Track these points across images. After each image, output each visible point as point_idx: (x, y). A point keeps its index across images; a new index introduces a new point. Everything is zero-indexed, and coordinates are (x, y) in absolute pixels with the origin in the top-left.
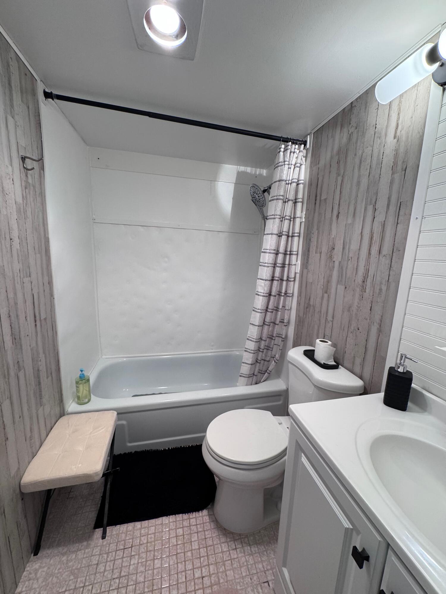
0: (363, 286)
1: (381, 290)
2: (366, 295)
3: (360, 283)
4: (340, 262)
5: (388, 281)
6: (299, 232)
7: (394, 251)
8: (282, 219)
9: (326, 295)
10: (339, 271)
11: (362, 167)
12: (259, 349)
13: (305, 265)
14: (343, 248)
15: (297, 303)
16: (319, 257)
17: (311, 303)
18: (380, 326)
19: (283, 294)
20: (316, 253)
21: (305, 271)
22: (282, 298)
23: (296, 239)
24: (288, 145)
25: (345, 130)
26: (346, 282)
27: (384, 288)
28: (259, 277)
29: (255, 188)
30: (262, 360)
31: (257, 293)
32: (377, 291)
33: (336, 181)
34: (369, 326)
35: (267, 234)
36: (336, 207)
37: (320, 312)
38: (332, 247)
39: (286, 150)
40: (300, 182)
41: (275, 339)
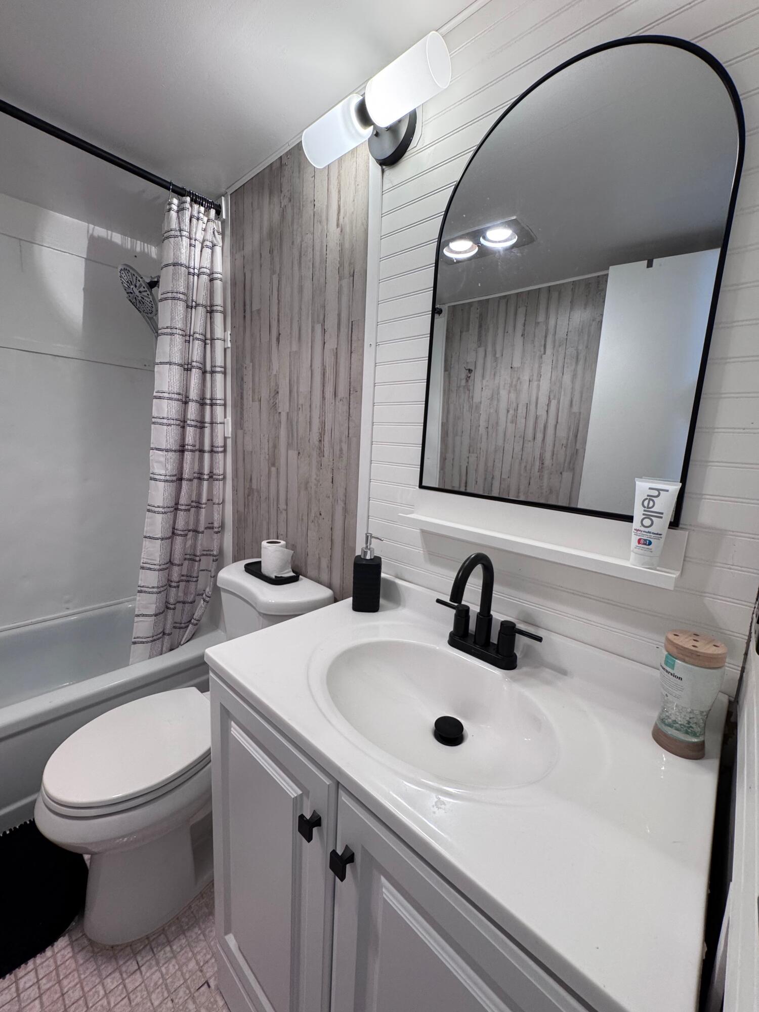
0: (320, 449)
1: (341, 450)
2: (325, 460)
3: (317, 443)
4: (288, 413)
5: (348, 437)
6: (223, 365)
7: (351, 392)
8: (188, 337)
9: (273, 469)
10: (288, 428)
11: (303, 265)
12: (169, 584)
13: (239, 423)
14: (291, 392)
15: (233, 490)
16: (258, 407)
17: (254, 486)
18: (345, 504)
19: (206, 477)
20: (253, 401)
21: (240, 432)
22: (205, 483)
23: (219, 377)
24: (185, 202)
25: (275, 200)
26: (299, 445)
27: (345, 447)
28: (152, 446)
29: (130, 274)
30: (179, 602)
31: (152, 476)
32: (338, 453)
33: (271, 282)
34: (333, 506)
35: (161, 363)
36: (274, 324)
37: (268, 498)
38: (275, 390)
39: (181, 210)
40: (216, 276)
41: (200, 560)
